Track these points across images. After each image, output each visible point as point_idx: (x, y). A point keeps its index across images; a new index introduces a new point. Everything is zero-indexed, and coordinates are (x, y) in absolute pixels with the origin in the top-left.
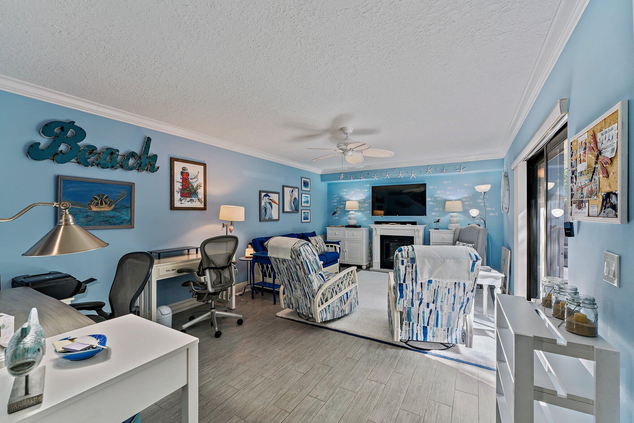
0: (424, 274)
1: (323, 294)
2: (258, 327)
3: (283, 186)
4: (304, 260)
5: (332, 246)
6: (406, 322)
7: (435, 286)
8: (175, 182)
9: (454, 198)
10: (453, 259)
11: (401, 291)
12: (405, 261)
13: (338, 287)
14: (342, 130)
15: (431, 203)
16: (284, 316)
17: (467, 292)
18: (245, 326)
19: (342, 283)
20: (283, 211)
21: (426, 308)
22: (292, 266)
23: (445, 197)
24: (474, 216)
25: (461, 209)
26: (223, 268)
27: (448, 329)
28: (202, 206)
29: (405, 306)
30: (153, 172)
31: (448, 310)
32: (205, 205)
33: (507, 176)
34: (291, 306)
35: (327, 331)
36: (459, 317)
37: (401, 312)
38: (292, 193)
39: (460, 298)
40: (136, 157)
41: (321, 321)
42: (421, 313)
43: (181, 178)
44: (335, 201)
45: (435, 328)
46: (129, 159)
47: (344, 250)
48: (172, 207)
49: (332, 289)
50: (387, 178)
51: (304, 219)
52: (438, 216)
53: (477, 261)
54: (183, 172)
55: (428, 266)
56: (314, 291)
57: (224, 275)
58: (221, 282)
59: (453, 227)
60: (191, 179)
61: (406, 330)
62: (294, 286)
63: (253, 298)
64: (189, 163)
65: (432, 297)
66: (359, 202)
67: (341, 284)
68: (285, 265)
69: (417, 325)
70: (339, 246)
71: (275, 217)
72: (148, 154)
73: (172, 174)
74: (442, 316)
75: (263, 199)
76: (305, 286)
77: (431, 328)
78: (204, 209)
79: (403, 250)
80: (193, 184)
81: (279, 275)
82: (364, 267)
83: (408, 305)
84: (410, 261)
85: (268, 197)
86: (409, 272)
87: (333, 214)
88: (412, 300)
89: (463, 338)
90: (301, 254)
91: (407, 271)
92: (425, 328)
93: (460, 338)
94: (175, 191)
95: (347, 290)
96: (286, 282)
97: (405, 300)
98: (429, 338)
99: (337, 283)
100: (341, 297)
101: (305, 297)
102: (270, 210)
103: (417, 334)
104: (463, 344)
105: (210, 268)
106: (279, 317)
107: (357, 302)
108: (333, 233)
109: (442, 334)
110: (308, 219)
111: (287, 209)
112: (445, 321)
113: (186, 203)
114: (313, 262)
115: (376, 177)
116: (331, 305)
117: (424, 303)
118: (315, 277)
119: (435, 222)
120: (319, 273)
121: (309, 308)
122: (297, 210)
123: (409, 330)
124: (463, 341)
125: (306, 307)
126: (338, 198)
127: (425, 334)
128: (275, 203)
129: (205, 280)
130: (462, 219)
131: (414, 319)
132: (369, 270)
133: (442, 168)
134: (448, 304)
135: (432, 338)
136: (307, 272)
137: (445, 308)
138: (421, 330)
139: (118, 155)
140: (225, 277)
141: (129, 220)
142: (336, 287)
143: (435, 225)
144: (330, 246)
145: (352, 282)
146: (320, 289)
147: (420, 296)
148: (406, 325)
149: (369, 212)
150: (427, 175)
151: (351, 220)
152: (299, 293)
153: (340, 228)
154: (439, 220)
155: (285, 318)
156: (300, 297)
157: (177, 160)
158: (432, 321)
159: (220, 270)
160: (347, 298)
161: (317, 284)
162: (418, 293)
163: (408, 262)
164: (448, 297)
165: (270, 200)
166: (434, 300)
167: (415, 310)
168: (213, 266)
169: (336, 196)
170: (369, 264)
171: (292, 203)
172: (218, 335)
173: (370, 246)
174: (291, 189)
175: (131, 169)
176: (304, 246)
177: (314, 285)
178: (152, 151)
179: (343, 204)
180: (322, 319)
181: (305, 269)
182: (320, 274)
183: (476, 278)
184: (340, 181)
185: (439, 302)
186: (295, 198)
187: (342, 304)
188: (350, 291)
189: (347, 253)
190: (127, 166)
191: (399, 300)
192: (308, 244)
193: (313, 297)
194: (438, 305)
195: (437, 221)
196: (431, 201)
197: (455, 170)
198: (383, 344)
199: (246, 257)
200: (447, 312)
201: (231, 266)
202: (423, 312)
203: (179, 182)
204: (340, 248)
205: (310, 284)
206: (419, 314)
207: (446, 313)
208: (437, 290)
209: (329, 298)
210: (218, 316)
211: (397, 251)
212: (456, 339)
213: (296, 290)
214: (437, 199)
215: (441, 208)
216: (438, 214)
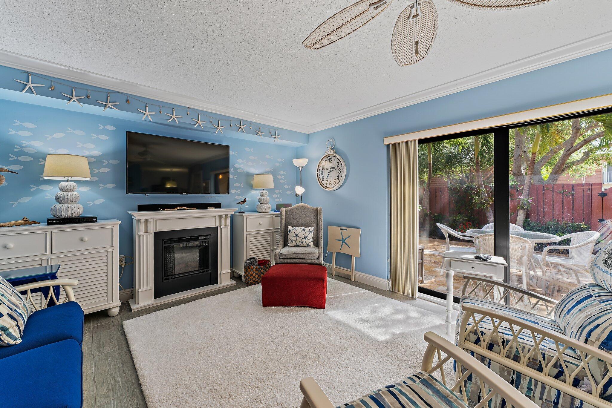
25: (272, 186)
52: (244, 195)
119: (239, 203)
153: (25, 227)
154: (245, 199)
195: (243, 202)
214: (239, 171)
215: (243, 184)
216: (238, 191)
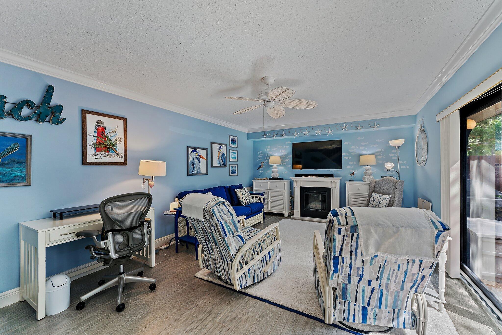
0: (370, 248)
1: (243, 257)
2: (171, 293)
3: (211, 142)
4: (218, 222)
5: (257, 197)
6: (341, 300)
7: (380, 260)
8: (88, 136)
9: (368, 153)
10: (410, 228)
11: (336, 265)
12: (343, 229)
13: (260, 246)
14: (263, 79)
15: (346, 158)
16: (202, 277)
17: (423, 269)
18: (158, 292)
19: (264, 241)
20: (212, 166)
21: (366, 286)
22: (206, 226)
23: (359, 152)
24: (389, 169)
25: (374, 163)
26: (132, 229)
27: (394, 310)
28: (122, 161)
29: (339, 282)
30: (57, 124)
31: (396, 289)
32: (126, 159)
33: (424, 130)
34: (209, 267)
35: (247, 298)
36: (408, 297)
37: (333, 288)
38: (220, 149)
39: (414, 275)
40: (32, 106)
41: (240, 288)
42: (360, 291)
43: (95, 132)
44: (260, 156)
45: (377, 310)
46: (22, 108)
47: (268, 200)
48: (85, 162)
49: (253, 249)
50: (307, 135)
51: (232, 173)
52: (353, 169)
53: (444, 231)
54: (98, 126)
55: (374, 237)
56: (232, 255)
57: (134, 236)
58: (128, 245)
59: (368, 179)
60: (109, 133)
61: (341, 310)
62: (211, 248)
63: (177, 252)
64: (106, 117)
65: (375, 273)
66: (281, 157)
67: (263, 243)
68: (201, 226)
69: (355, 305)
70: (263, 197)
71: (203, 171)
72: (49, 104)
73: (84, 127)
74: (387, 295)
75: (191, 154)
76: (222, 249)
77: (372, 309)
78: (125, 164)
79: (339, 214)
80: (111, 139)
81: (196, 234)
82: (286, 215)
83: (343, 281)
84: (350, 230)
85: (195, 153)
86: (347, 243)
87: (258, 168)
88: (350, 275)
89: (413, 322)
90: (215, 215)
91: (345, 241)
92: (364, 309)
93: (409, 322)
94: (88, 145)
95: (270, 249)
96: (203, 243)
97: (340, 275)
98: (370, 320)
99: (259, 242)
100: (263, 257)
101: (223, 260)
102: (198, 165)
103: (354, 315)
104: (413, 329)
105: (113, 231)
106: (197, 278)
107: (279, 260)
108: (258, 186)
109: (386, 317)
110: (235, 173)
111: (215, 163)
112: (390, 302)
113: (102, 158)
114: (229, 222)
115: (296, 134)
116: (251, 268)
117: (365, 279)
118: (233, 240)
119: (350, 175)
120: (237, 234)
121: (227, 272)
122: (225, 165)
123: (344, 310)
124: (413, 326)
125: (224, 271)
126: (262, 154)
127: (364, 316)
128: (204, 158)
129: (106, 245)
130: (375, 171)
131: (351, 297)
132: (291, 219)
133: (357, 125)
134: (397, 282)
135: (372, 321)
136: (223, 234)
137: (393, 286)
138: (359, 311)
139: (5, 102)
140: (134, 239)
141: (23, 177)
142: (258, 246)
143: (350, 177)
144: (255, 197)
145: (275, 239)
146: (238, 251)
147: (360, 272)
148: (340, 304)
149: (290, 166)
150: (343, 132)
151: (274, 174)
152: (216, 255)
153: (265, 180)
154: (354, 172)
155: (204, 280)
156: (218, 260)
157: (90, 112)
158: (374, 301)
159: (128, 232)
160: (270, 258)
161: (235, 247)
162: (358, 269)
163: (347, 230)
164: (397, 274)
165: (198, 155)
166: (378, 277)
167: (352, 287)
168: (118, 228)
169: (261, 152)
170: (291, 212)
171: (220, 158)
172: (121, 308)
173: (291, 197)
174: (219, 146)
175: (26, 119)
176: (219, 205)
177: (232, 248)
178: (54, 101)
179: (267, 159)
180: (241, 286)
181: (220, 231)
182: (238, 236)
183: (439, 252)
184: (264, 139)
185: (384, 280)
186: (223, 154)
187: (264, 265)
188: (272, 250)
189: (270, 203)
190: (19, 116)
191: (333, 274)
192: (224, 203)
193: (231, 260)
194: (383, 282)
195: (352, 174)
196: (346, 156)
197: (370, 127)
198: (311, 320)
199: (171, 212)
200: (394, 291)
201: (143, 226)
202: (363, 291)
203: (93, 136)
204: (264, 199)
205: (227, 248)
206: (357, 292)
207: (392, 293)
208: (384, 265)
209: (249, 260)
210: (128, 282)
211: (331, 215)
212: (404, 323)
213: (212, 252)
214: (352, 154)
215: (355, 162)
216: (352, 167)
